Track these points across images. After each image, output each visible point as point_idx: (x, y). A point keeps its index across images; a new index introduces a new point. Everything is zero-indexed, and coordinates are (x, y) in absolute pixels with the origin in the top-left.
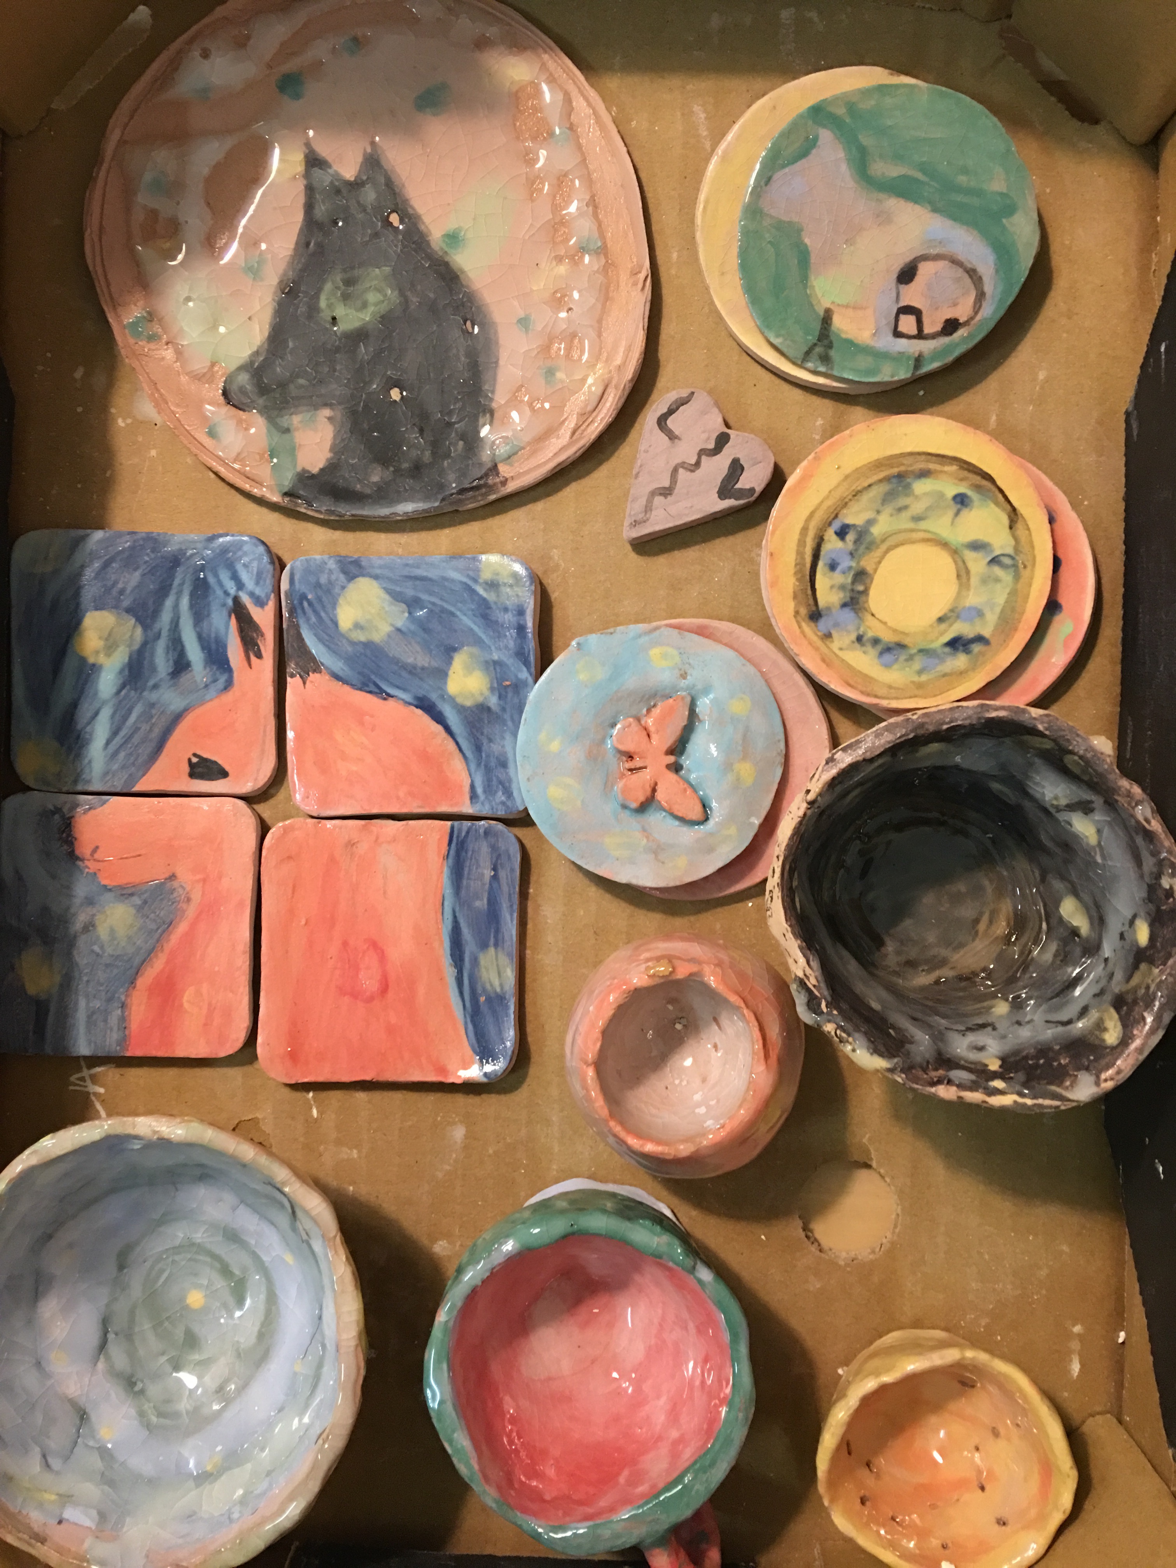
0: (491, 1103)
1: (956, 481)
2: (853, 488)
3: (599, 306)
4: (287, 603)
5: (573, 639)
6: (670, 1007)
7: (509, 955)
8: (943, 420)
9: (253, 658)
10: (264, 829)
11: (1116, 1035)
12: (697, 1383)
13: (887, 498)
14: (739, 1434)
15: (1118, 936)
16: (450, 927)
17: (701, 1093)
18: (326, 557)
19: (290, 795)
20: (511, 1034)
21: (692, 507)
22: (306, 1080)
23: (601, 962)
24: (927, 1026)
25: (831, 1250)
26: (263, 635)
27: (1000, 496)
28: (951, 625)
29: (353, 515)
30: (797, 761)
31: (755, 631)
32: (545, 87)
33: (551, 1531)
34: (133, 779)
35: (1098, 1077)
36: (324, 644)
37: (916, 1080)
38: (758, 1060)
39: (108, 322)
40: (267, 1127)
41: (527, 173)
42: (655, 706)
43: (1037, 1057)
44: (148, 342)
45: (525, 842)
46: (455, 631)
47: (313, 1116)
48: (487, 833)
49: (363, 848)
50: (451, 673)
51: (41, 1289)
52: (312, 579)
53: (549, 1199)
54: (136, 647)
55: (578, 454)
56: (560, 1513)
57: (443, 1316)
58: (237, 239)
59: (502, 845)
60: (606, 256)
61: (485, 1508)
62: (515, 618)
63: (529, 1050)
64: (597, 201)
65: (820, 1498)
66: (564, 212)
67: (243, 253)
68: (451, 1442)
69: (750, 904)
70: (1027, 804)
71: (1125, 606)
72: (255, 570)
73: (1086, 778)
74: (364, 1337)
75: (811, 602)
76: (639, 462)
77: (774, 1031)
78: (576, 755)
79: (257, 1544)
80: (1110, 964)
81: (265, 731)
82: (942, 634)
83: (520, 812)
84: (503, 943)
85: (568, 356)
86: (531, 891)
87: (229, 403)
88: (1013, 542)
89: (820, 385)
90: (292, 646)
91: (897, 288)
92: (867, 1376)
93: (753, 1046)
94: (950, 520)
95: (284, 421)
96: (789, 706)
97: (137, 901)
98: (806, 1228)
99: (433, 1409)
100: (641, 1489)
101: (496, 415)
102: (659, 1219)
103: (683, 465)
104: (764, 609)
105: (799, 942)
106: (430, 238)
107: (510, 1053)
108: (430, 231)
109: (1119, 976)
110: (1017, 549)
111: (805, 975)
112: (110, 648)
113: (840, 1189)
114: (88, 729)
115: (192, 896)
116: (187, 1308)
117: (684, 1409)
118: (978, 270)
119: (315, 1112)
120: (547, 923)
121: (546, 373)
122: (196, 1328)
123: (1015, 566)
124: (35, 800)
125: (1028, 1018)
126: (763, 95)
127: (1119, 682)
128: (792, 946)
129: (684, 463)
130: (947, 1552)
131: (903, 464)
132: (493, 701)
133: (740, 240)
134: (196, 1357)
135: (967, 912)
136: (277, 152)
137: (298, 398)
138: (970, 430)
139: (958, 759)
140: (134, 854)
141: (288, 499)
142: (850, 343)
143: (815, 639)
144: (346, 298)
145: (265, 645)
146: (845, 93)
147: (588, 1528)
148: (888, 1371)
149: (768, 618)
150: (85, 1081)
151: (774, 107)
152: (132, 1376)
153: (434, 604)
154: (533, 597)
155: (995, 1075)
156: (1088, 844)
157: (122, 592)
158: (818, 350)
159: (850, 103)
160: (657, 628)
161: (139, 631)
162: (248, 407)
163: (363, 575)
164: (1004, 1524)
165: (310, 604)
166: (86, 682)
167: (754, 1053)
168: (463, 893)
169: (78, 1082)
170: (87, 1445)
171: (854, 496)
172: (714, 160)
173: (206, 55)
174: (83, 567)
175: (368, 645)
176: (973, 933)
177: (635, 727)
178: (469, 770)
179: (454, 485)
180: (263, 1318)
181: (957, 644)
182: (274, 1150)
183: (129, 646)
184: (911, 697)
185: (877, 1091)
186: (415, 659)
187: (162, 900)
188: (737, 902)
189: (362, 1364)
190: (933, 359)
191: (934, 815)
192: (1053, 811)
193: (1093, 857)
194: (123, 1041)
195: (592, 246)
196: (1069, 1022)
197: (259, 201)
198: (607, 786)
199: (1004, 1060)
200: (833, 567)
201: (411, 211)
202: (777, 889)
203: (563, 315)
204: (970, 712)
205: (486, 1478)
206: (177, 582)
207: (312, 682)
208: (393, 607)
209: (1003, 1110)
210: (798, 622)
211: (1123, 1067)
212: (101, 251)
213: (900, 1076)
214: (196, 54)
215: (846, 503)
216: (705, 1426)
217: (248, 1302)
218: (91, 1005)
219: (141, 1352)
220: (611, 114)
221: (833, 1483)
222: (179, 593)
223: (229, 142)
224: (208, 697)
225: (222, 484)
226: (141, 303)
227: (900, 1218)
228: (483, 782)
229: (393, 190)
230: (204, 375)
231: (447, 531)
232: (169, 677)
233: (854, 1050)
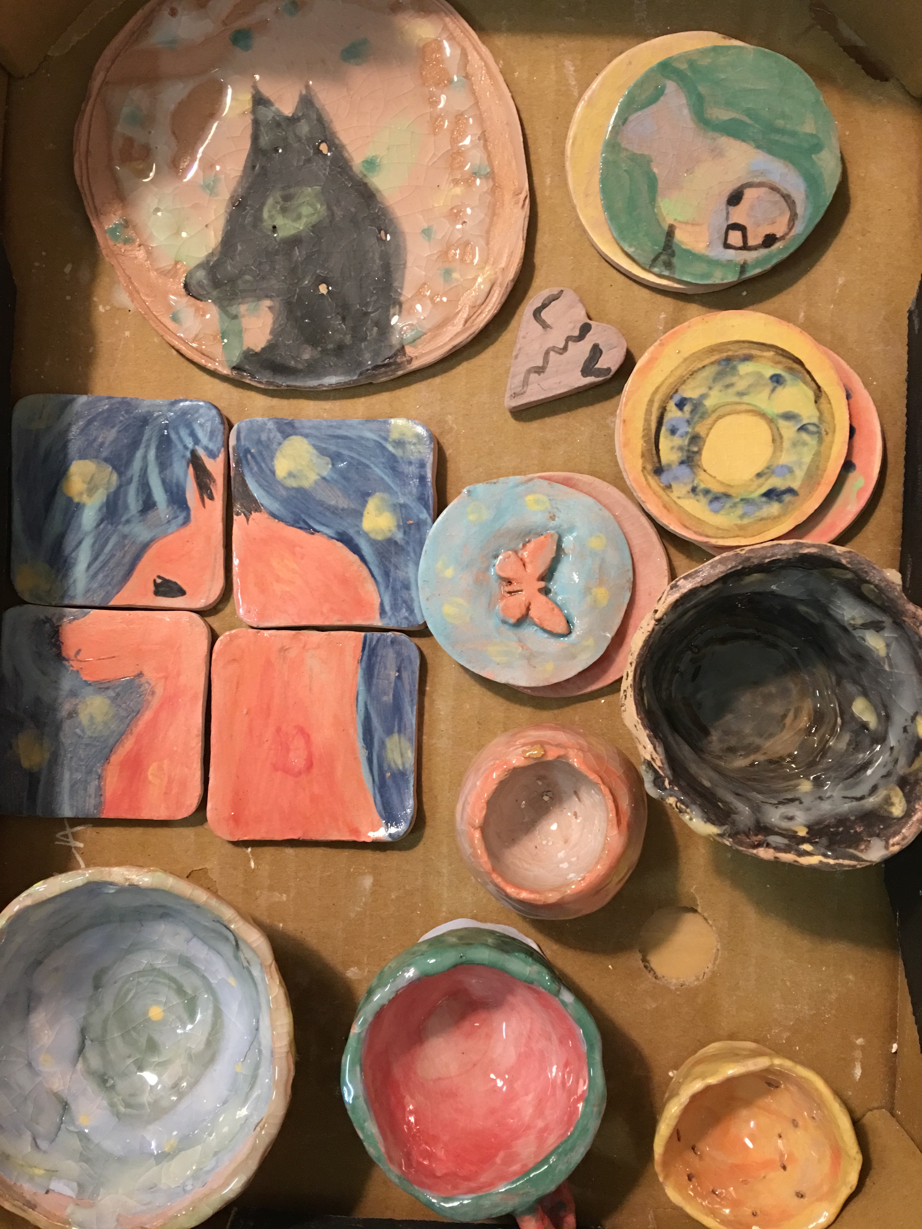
0: (394, 858)
1: (772, 364)
2: (690, 368)
3: (488, 220)
4: (234, 455)
5: (464, 488)
6: (540, 783)
7: (410, 740)
8: (763, 315)
9: (207, 500)
10: (214, 637)
11: (901, 808)
12: (559, 1081)
13: (718, 376)
14: (594, 1125)
15: (902, 730)
16: (362, 718)
17: (564, 851)
18: (266, 419)
19: (235, 610)
20: (410, 803)
21: (560, 382)
22: (246, 838)
23: (483, 746)
24: (748, 801)
25: (664, 977)
26: (214, 481)
27: (808, 376)
28: (767, 480)
29: (288, 386)
30: (642, 587)
31: (609, 482)
32: (446, 44)
33: (442, 1202)
34: (110, 596)
35: (887, 843)
36: (265, 490)
37: (741, 843)
38: (612, 826)
39: (92, 228)
40: (214, 876)
41: (431, 113)
42: (529, 541)
43: (837, 826)
44: (125, 244)
45: (423, 649)
46: (369, 480)
47: (251, 867)
48: (393, 642)
49: (292, 654)
50: (365, 513)
51: (32, 1004)
52: (255, 437)
53: (443, 935)
54: (112, 490)
55: (469, 340)
56: (449, 1187)
57: (357, 1029)
58: (198, 160)
59: (405, 651)
60: (494, 179)
61: (386, 1182)
62: (418, 470)
63: (425, 816)
64: (487, 135)
65: (656, 1175)
66: (461, 144)
67: (202, 174)
68: (362, 1129)
69: (603, 701)
70: (828, 623)
71: (906, 467)
72: (209, 429)
73: (879, 603)
74: (293, 1044)
75: (656, 459)
76: (518, 346)
77: (625, 803)
78: (466, 580)
79: (207, 1211)
80: (895, 751)
81: (215, 559)
82: (760, 486)
83: (420, 625)
84: (405, 729)
85: (462, 260)
86: (428, 688)
87: (189, 294)
88: (817, 414)
89: (664, 286)
90: (238, 491)
91: (727, 209)
92: (695, 1079)
93: (608, 815)
94: (768, 395)
95: (233, 310)
96: (637, 543)
97: (111, 693)
98: (644, 960)
99: (349, 1103)
100: (516, 1168)
101: (404, 306)
102: (529, 952)
103: (553, 349)
104: (617, 464)
105: (647, 732)
106: (353, 163)
107: (410, 818)
108: (352, 159)
109: (902, 761)
110: (821, 418)
111: (653, 759)
112: (91, 491)
113: (671, 930)
114: (73, 555)
115: (156, 690)
116: (148, 1020)
117: (548, 1104)
118: (792, 195)
119: (252, 864)
120: (440, 714)
121: (445, 273)
122: (156, 1037)
123: (819, 433)
124: (31, 612)
125: (828, 794)
126: (621, 53)
127: (901, 526)
128: (642, 735)
129: (554, 347)
130: (756, 1218)
131: (730, 350)
132: (399, 536)
133: (601, 169)
134: (156, 1059)
135: (776, 708)
136: (230, 91)
137: (243, 291)
138: (784, 323)
139: (774, 587)
140: (110, 656)
141: (236, 372)
142: (688, 252)
143: (658, 489)
144: (284, 211)
145: (216, 490)
146: (686, 52)
147: (472, 1199)
148: (713, 1074)
149: (621, 472)
150: (68, 838)
151: (630, 63)
152: (105, 1074)
153: (352, 458)
154: (432, 454)
155: (803, 840)
156: (878, 656)
157: (101, 445)
158: (663, 257)
159: (691, 59)
160: (531, 480)
161: (115, 477)
162: (204, 297)
163: (296, 434)
164: (802, 1196)
165: (253, 456)
166: (72, 516)
167: (609, 820)
168: (374, 689)
169: (62, 838)
170: (67, 1129)
171: (691, 375)
172: (582, 104)
173: (173, 13)
174: (70, 425)
175: (300, 490)
176: (781, 725)
177: (513, 558)
178: (379, 591)
179: (369, 363)
180: (210, 1029)
181: (771, 494)
182: (219, 893)
183: (107, 489)
184: (734, 537)
185: (703, 851)
186: (337, 502)
187: (132, 693)
188: (592, 699)
189: (292, 1067)
190: (754, 267)
191: (751, 631)
192: (850, 629)
193: (882, 667)
194: (99, 805)
195: (483, 172)
196: (862, 798)
197: (215, 132)
198: (491, 605)
199: (810, 827)
200: (673, 431)
201: (337, 142)
202: (630, 689)
203: (459, 226)
204: (787, 549)
205: (391, 1159)
206: (145, 438)
207: (253, 519)
208: (319, 460)
209: (811, 869)
210: (644, 475)
211: (907, 835)
212: (88, 172)
213: (728, 841)
214: (166, 12)
215: (685, 381)
216: (566, 1118)
217: (199, 1017)
218: (74, 777)
219: (112, 1056)
220: (498, 65)
221: (666, 1164)
222: (148, 446)
223: (191, 85)
224: (170, 531)
225: (182, 359)
226: (119, 213)
227: (720, 952)
228: (390, 601)
229: (323, 125)
230: (169, 271)
231: (363, 400)
232: (138, 515)
233: (691, 819)
